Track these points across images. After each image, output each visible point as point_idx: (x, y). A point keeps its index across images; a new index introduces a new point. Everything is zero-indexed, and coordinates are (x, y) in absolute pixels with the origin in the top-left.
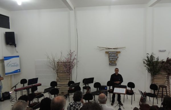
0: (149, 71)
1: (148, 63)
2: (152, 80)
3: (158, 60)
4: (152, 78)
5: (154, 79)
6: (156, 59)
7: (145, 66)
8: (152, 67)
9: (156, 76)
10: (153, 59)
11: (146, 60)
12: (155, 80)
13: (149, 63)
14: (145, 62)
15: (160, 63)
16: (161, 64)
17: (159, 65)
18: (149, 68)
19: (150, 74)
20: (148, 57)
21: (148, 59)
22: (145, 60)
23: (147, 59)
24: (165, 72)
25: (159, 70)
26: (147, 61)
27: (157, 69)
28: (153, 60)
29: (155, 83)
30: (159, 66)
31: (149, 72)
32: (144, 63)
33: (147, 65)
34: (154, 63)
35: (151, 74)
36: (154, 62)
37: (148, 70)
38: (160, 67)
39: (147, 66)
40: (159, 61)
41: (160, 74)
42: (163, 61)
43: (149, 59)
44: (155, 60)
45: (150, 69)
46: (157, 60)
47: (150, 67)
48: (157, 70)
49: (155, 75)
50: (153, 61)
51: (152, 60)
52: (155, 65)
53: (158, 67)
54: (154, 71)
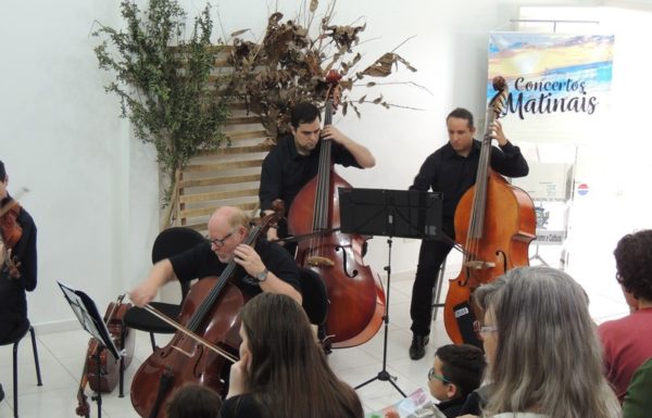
0: (146, 130)
1: (135, 59)
2: (171, 198)
3: (207, 32)
4: (168, 182)
5: (181, 191)
6: (190, 23)
7: (115, 88)
8: (165, 92)
9: (194, 161)
10: (169, 24)
11: (117, 38)
12: (189, 197)
13: (142, 63)
14: (113, 51)
15: (221, 58)
16: (230, 62)
17: (214, 73)
18: (143, 99)
19: (151, 152)
20: (130, 13)
21: (134, 26)
22: (106, 36)
23: (123, 26)
24: (260, 127)
25: (217, 118)
26: (122, 48)
27: (204, 104)
28: (175, 30)
29: (191, 222)
30: (217, 81)
31: (142, 136)
32: (105, 61)
33: (130, 73)
34: (177, 56)
35: (160, 149)
36: (181, 48)
37: (133, 120)
38: (223, 87)
39: (124, 86)
40: (214, 40)
41: (223, 146)
42: (246, 38)
43: (143, 29)
44: (187, 33)
45: (146, 108)
46: (200, 32)
47: (146, 90)
48: (197, 112)
49: (191, 153)
50: (173, 42)
51: (166, 36)
52: (182, 72)
53: (212, 88)
54: (176, 126)
